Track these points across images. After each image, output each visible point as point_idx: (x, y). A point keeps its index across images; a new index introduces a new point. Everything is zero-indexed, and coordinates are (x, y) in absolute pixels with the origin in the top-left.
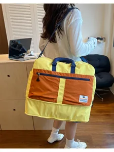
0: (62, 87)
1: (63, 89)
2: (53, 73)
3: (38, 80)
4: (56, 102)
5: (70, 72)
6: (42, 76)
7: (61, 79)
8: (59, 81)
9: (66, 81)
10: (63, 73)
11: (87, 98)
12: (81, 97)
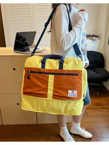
0: (51, 83)
1: (52, 84)
2: (42, 70)
3: (29, 78)
4: (46, 97)
5: (58, 69)
6: (32, 74)
7: (50, 76)
8: (48, 78)
9: (55, 77)
10: (52, 70)
11: (76, 92)
12: (70, 91)
